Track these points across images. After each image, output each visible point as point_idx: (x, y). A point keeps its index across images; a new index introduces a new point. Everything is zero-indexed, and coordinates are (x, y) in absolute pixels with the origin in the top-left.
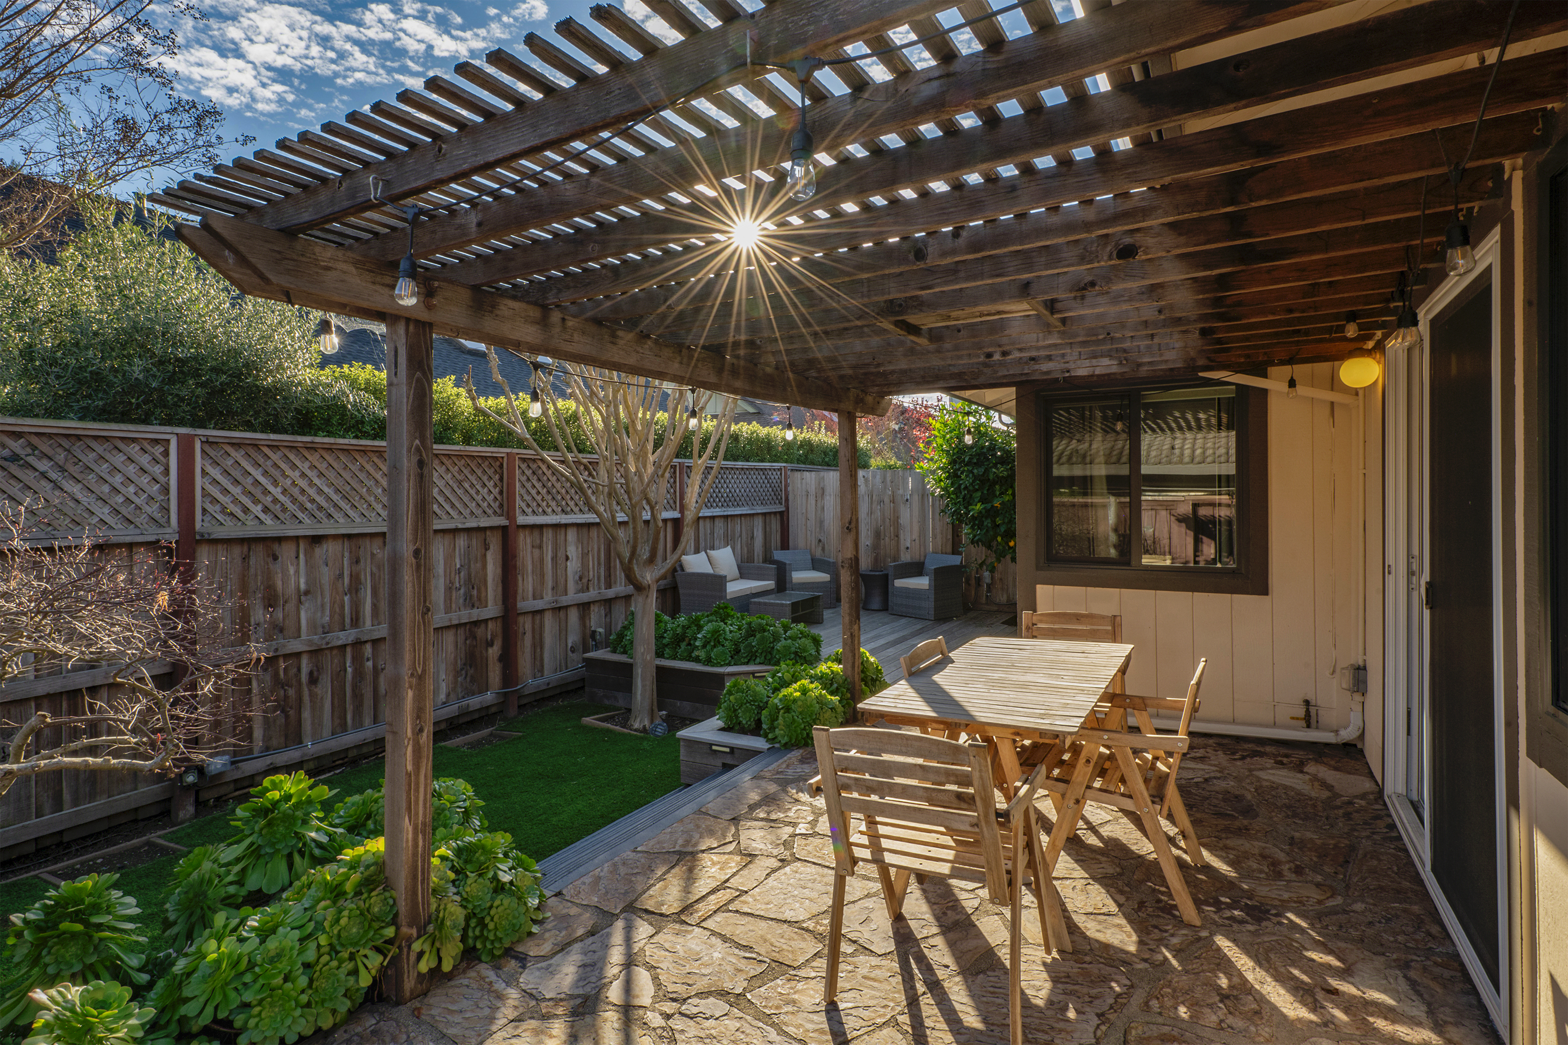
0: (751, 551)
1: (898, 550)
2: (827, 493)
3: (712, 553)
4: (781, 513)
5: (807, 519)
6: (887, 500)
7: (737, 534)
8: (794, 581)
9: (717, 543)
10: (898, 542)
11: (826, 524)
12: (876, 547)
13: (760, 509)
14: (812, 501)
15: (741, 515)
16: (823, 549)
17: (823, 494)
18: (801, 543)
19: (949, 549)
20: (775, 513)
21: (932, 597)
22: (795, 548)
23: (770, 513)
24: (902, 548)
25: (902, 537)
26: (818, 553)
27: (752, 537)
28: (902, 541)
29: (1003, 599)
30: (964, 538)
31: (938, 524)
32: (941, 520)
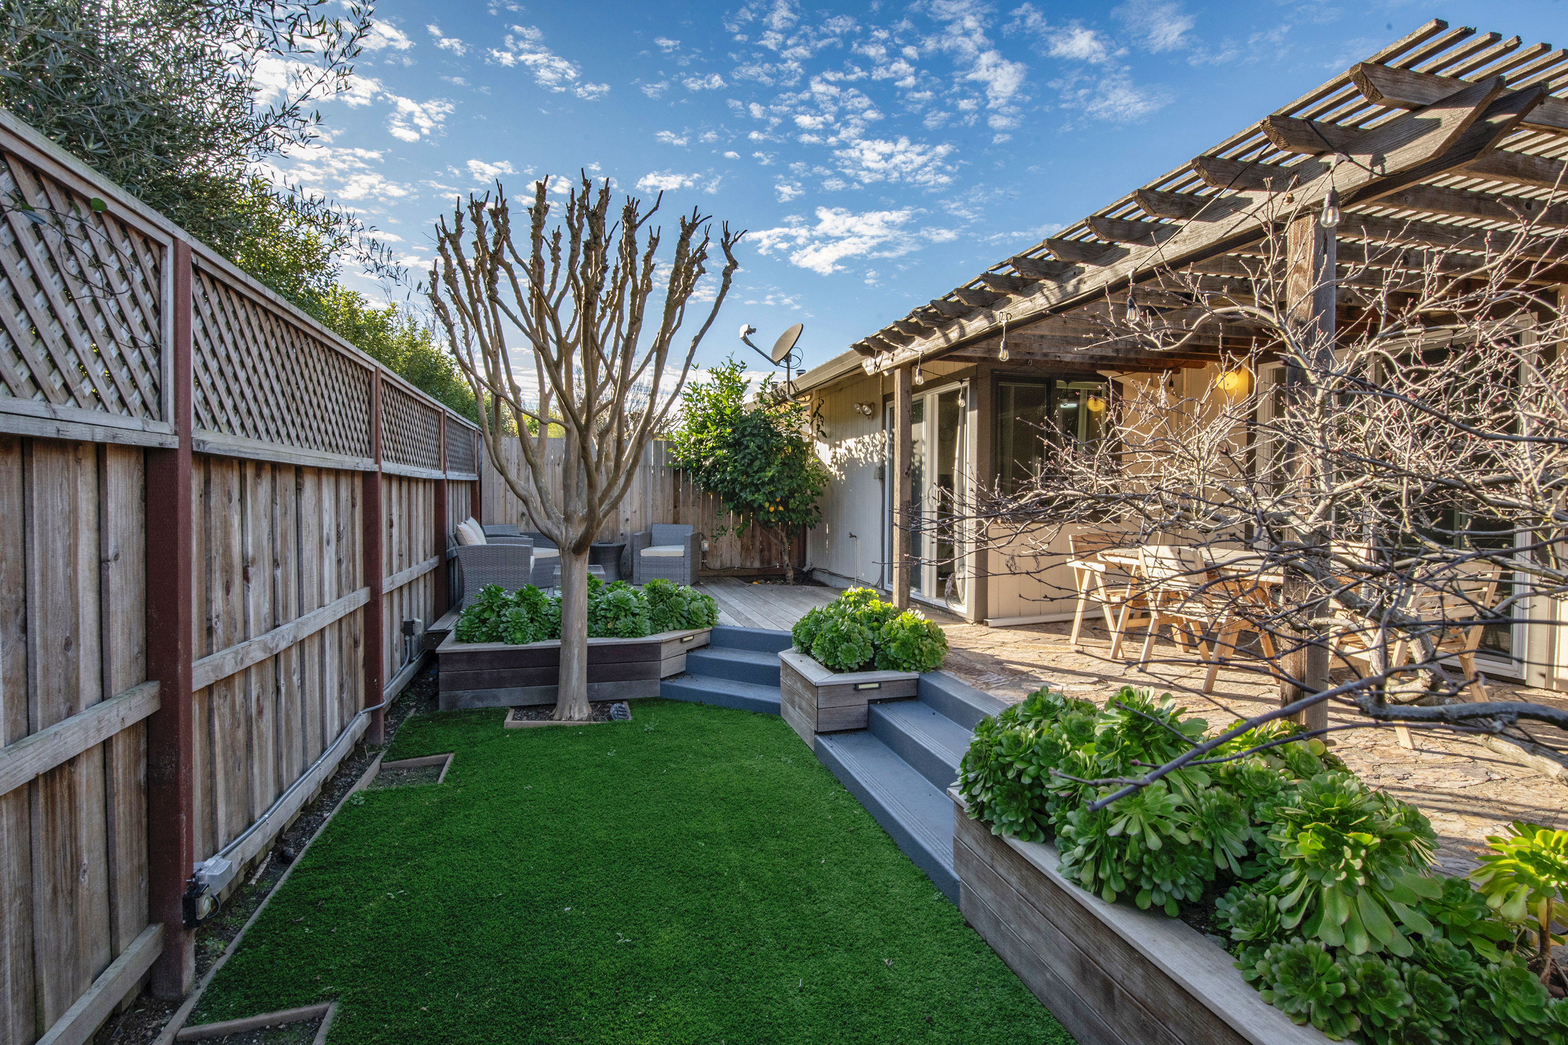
4: (473, 483)
13: (469, 476)
14: (513, 469)
15: (461, 482)
18: (498, 518)
21: (688, 563)
24: (621, 520)
25: (621, 509)
26: (522, 529)
27: (462, 510)
28: (621, 513)
29: (717, 565)
30: (682, 509)
31: (659, 494)
32: (662, 491)
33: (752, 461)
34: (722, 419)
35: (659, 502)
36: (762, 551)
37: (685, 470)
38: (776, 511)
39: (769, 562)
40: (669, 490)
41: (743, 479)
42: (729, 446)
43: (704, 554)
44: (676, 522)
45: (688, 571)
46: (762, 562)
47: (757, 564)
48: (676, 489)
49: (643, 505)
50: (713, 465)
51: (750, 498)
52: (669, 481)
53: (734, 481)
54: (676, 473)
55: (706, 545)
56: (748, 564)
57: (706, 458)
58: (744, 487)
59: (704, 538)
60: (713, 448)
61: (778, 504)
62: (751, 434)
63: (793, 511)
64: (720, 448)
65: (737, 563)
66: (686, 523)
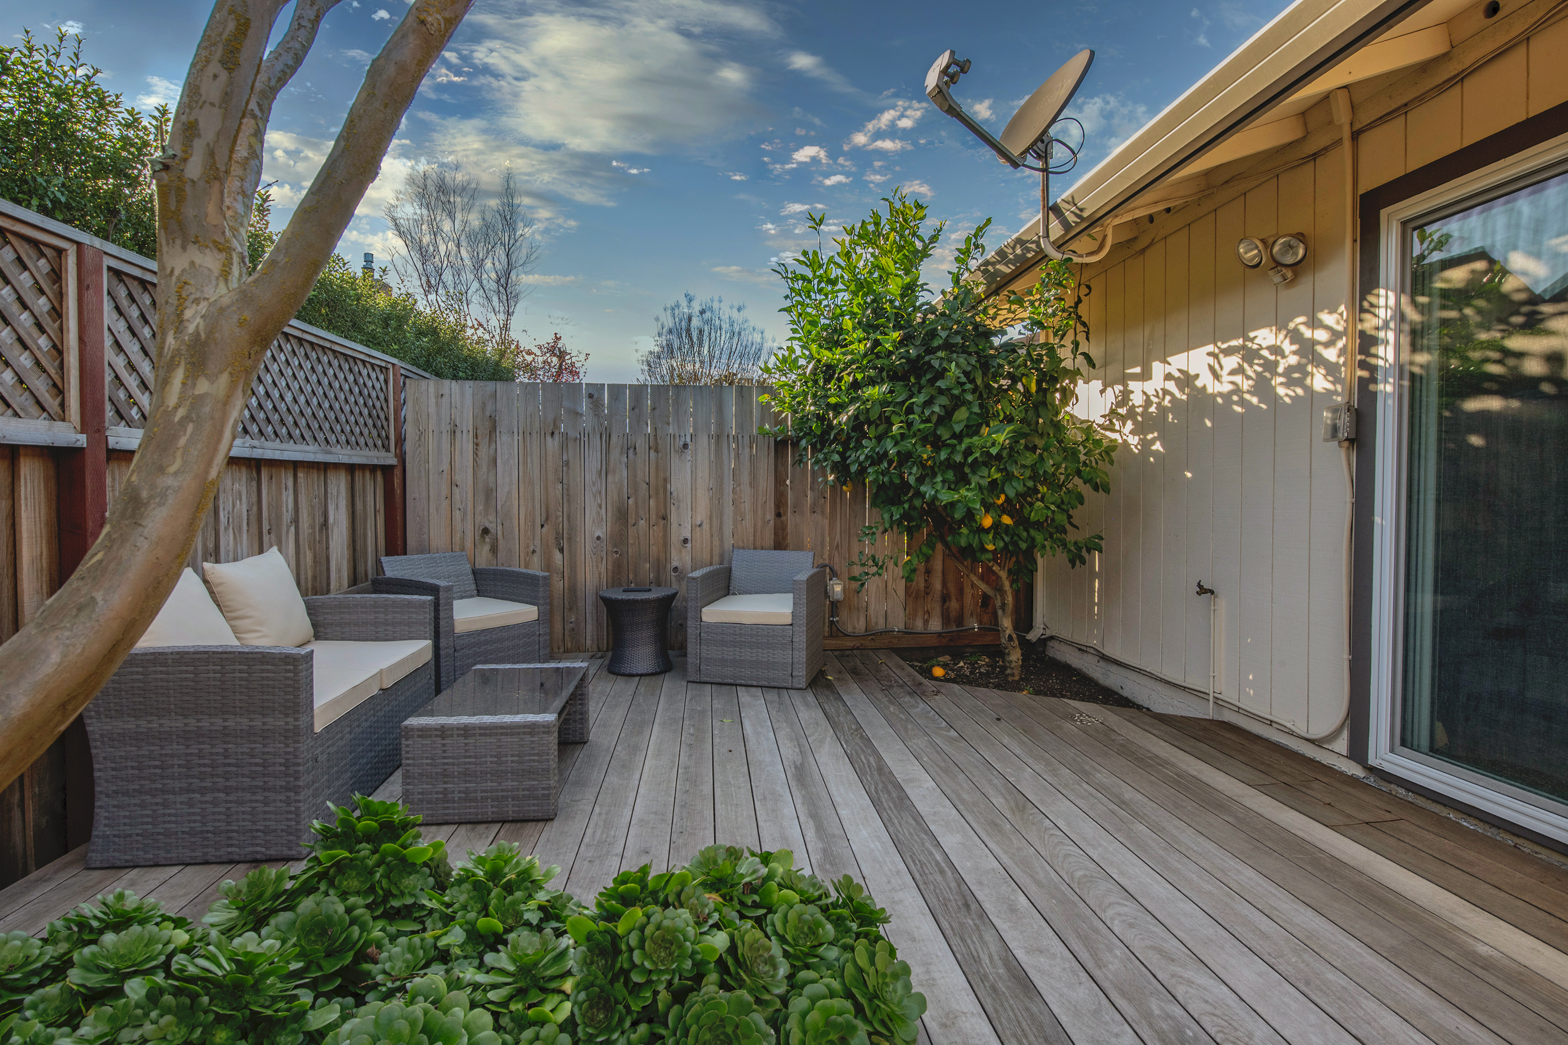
0: (323, 561)
1: (666, 544)
2: (502, 427)
3: (221, 571)
4: (387, 470)
5: (453, 484)
6: (641, 444)
7: (287, 517)
8: (459, 628)
9: (227, 540)
10: (666, 531)
11: (501, 495)
12: (619, 539)
13: (343, 455)
14: (466, 444)
15: (296, 466)
16: (494, 550)
17: (493, 429)
18: (438, 536)
19: (769, 538)
20: (373, 469)
21: (801, 639)
22: (424, 549)
23: (363, 467)
24: (675, 539)
25: (674, 518)
26: (484, 559)
27: (325, 524)
28: (674, 526)
29: (859, 625)
30: (790, 518)
31: (746, 493)
32: (753, 484)
33: (949, 413)
34: (878, 312)
35: (747, 506)
36: (945, 598)
37: (795, 444)
38: (997, 525)
39: (960, 620)
40: (766, 483)
41: (926, 453)
42: (895, 376)
43: (835, 607)
44: (780, 544)
45: (801, 656)
46: (946, 618)
47: (935, 625)
48: (779, 481)
49: (716, 512)
50: (857, 423)
51: (946, 497)
52: (766, 465)
53: (905, 458)
54: (780, 446)
55: (837, 588)
56: (919, 625)
57: (838, 408)
58: (927, 474)
59: (834, 574)
60: (855, 385)
61: (1003, 510)
62: (948, 346)
63: (1038, 525)
64: (872, 382)
65: (898, 623)
66: (799, 547)
